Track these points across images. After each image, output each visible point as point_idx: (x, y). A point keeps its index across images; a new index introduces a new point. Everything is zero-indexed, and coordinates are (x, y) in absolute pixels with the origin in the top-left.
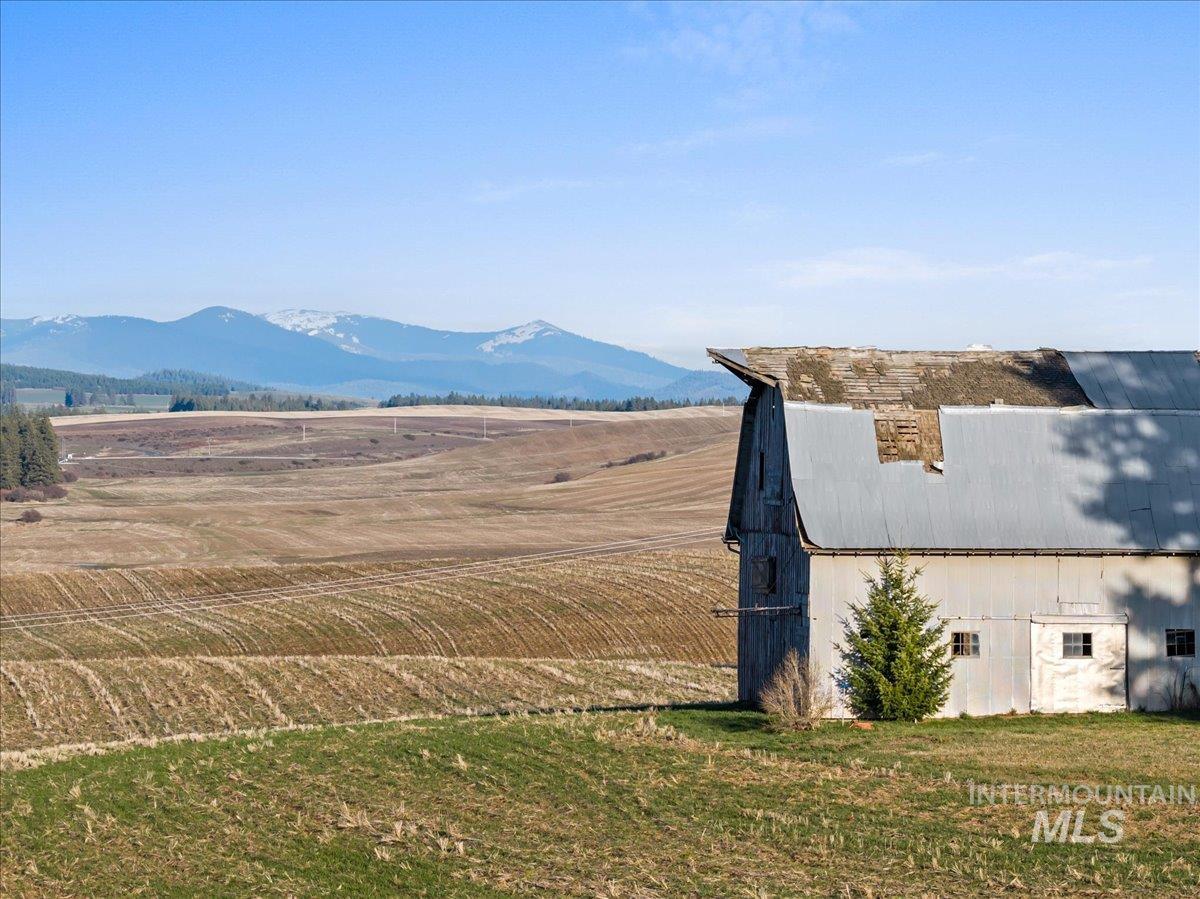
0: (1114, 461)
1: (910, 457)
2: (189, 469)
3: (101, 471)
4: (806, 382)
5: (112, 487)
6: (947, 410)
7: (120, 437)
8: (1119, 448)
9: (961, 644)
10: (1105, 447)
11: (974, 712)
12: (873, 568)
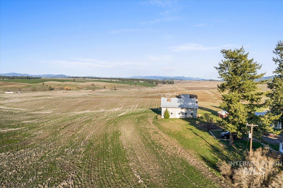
0: (181, 103)
1: (169, 101)
2: (180, 83)
3: (176, 83)
4: (163, 96)
5: (176, 84)
6: (172, 98)
7: (177, 82)
8: (181, 102)
9: (172, 113)
10: (180, 102)
11: (172, 118)
12: (166, 108)
